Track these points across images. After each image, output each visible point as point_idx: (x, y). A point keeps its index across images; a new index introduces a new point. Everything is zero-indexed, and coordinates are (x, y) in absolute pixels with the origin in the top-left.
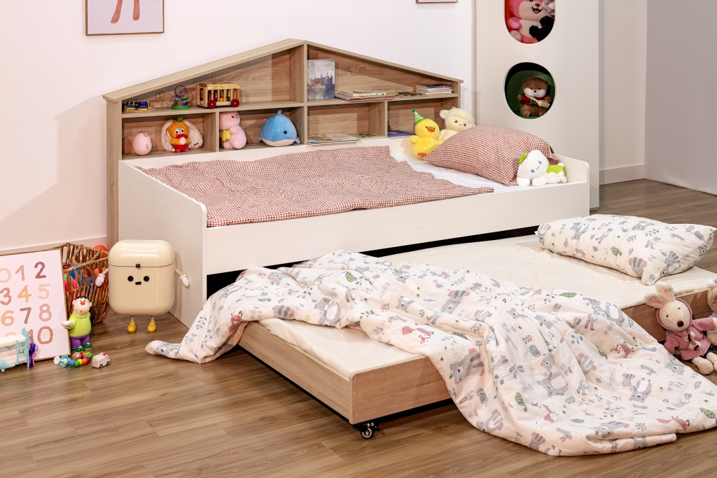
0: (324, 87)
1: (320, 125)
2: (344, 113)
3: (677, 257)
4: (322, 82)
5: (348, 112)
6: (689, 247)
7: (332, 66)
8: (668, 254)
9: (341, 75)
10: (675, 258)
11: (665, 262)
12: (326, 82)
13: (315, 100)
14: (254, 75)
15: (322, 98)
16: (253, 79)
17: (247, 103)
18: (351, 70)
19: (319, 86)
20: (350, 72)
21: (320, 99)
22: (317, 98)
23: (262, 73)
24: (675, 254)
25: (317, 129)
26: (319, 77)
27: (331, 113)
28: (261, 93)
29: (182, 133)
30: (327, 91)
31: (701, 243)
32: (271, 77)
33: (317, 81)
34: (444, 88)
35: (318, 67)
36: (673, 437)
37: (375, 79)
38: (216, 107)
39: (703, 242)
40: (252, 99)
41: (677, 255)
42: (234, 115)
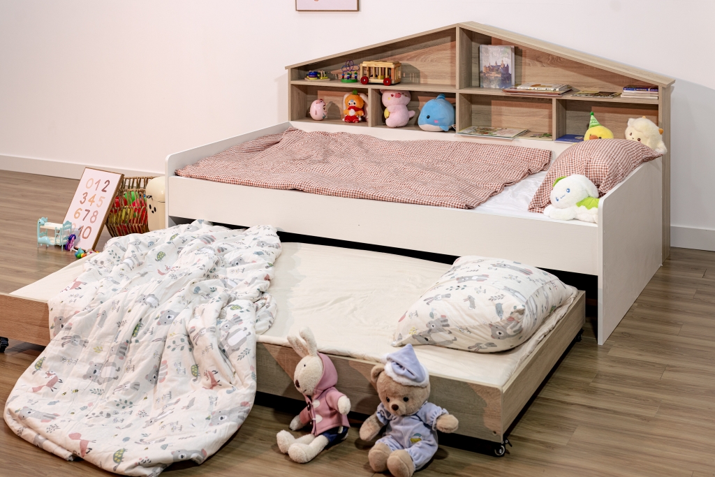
0: (499, 76)
1: (503, 118)
2: (533, 107)
3: (448, 325)
4: (497, 70)
5: (537, 107)
6: (475, 319)
7: (508, 54)
8: (438, 316)
9: (529, 65)
10: (444, 326)
11: (427, 326)
12: (502, 71)
13: (490, 88)
14: (432, 57)
15: (498, 87)
16: (432, 61)
17: (426, 84)
18: (541, 60)
19: (494, 75)
20: (540, 62)
21: (496, 89)
22: (493, 86)
23: (440, 56)
24: (446, 321)
25: (501, 121)
26: (493, 64)
27: (516, 106)
28: (439, 76)
29: (353, 105)
30: (502, 80)
31: (496, 319)
32: (449, 61)
33: (491, 69)
34: (649, 92)
35: (492, 54)
36: (66, 454)
37: (572, 73)
38: (368, 83)
39: (499, 320)
40: (430, 81)
41: (449, 322)
42: (394, 94)
